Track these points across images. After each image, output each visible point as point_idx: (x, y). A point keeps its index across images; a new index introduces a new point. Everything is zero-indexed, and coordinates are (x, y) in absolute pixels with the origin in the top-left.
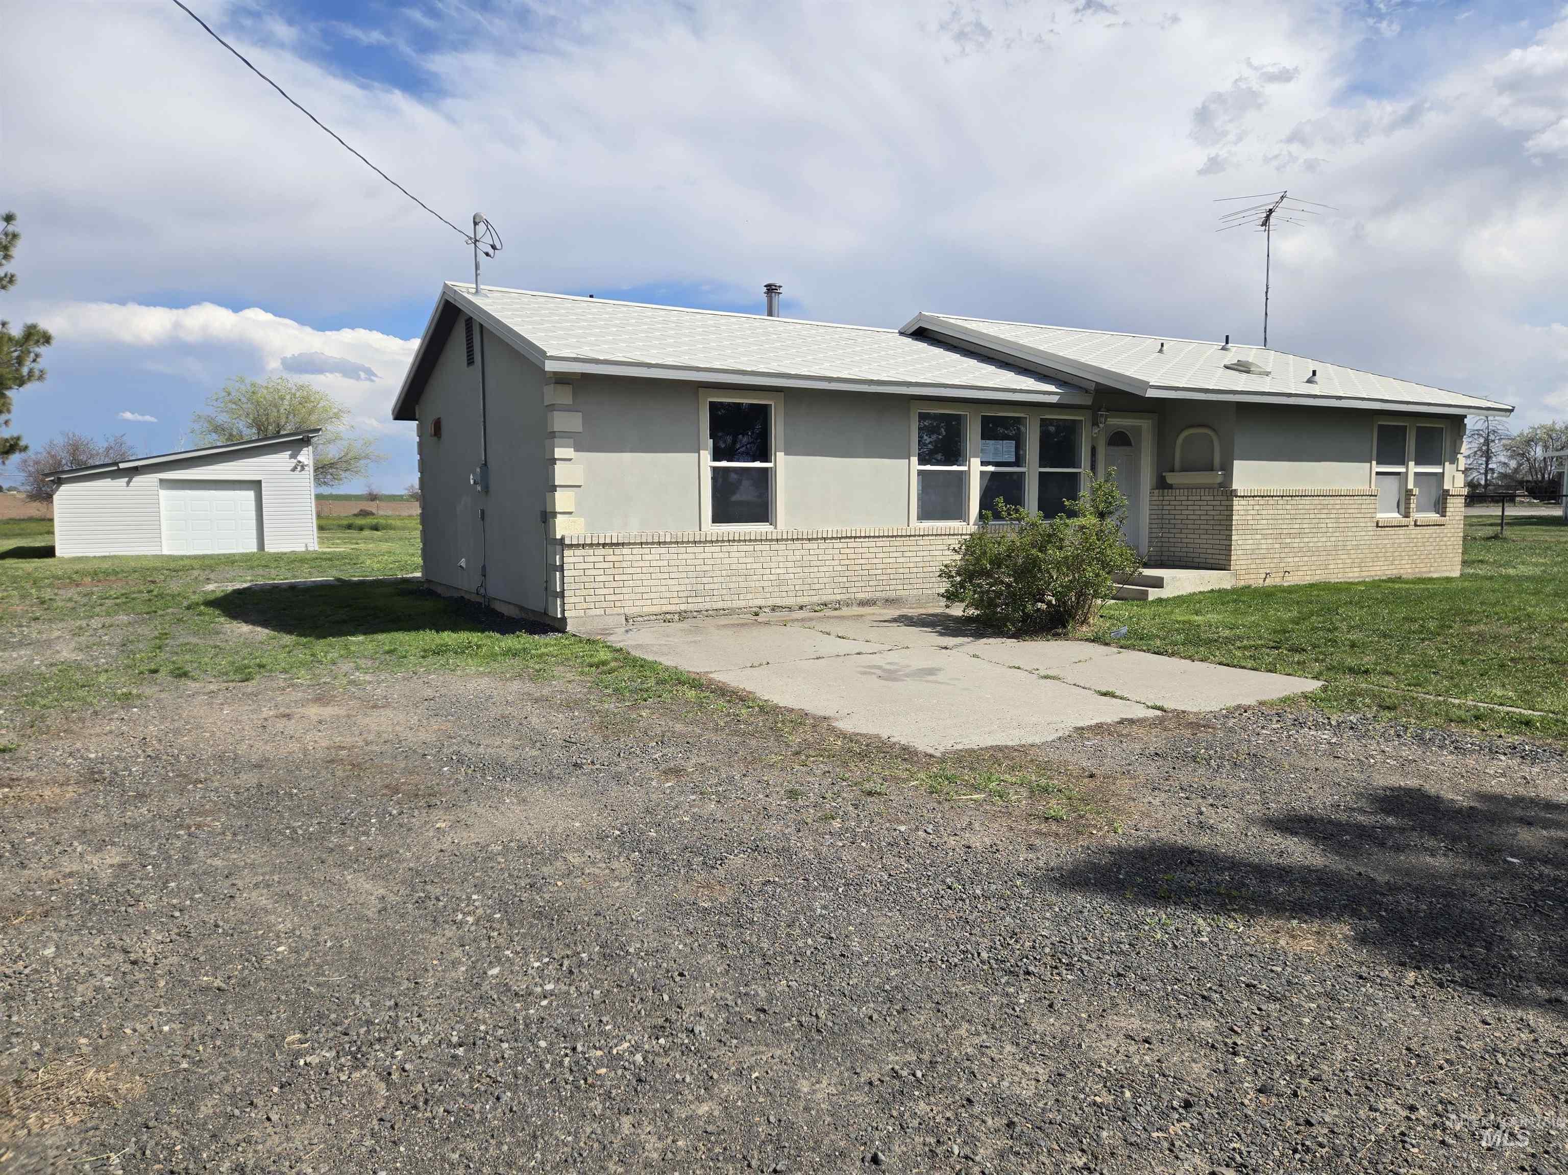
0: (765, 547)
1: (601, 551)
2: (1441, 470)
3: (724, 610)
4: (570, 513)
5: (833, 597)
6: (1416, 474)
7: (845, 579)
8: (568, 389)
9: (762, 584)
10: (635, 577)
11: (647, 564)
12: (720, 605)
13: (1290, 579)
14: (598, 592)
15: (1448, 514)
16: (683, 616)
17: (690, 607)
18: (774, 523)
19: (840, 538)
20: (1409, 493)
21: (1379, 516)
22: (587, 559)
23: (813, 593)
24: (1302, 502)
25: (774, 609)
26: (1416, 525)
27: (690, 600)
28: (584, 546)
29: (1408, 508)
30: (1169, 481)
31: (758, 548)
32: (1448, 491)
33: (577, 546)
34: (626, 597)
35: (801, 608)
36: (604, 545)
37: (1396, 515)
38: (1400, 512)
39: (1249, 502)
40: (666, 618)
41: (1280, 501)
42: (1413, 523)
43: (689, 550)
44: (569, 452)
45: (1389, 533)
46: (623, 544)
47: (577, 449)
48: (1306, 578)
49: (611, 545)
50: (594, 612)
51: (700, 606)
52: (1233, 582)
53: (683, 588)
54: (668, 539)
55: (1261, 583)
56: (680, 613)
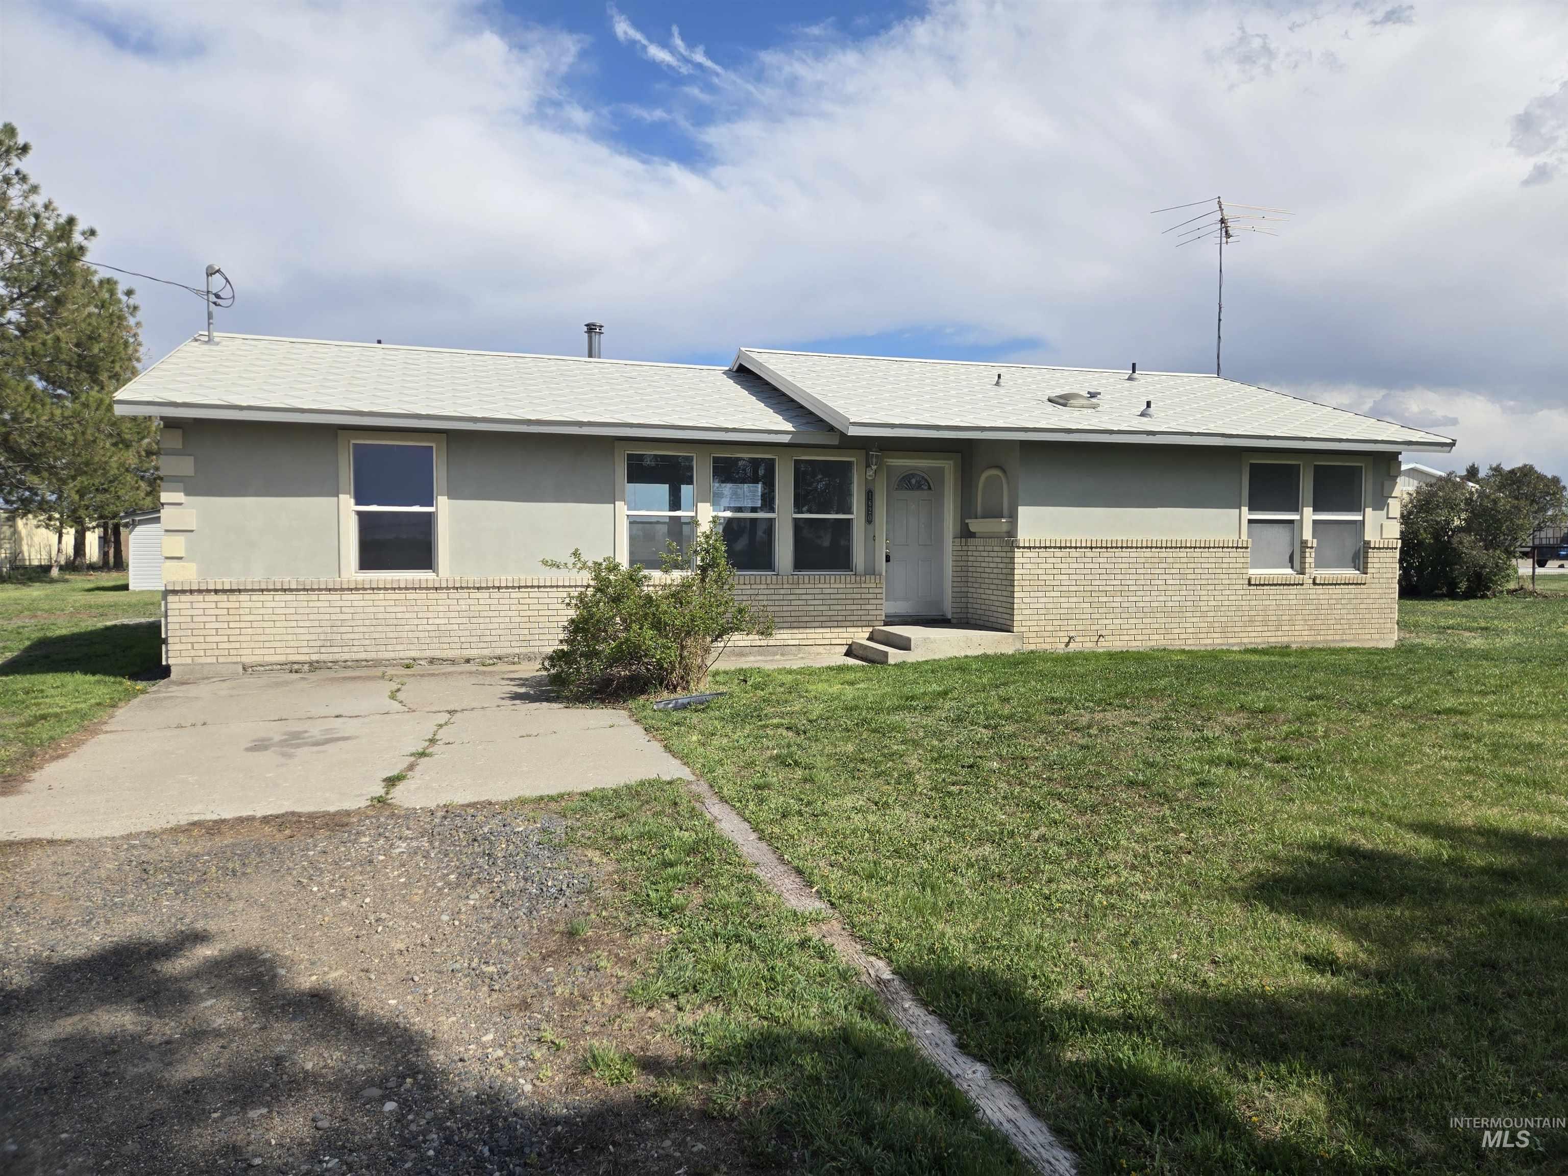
0: (422, 595)
1: (213, 597)
2: (1360, 518)
3: (367, 661)
4: (180, 558)
5: (510, 651)
6: (1315, 522)
7: (526, 631)
8: (179, 432)
9: (417, 634)
10: (255, 624)
11: (270, 611)
12: (363, 656)
13: (1104, 644)
14: (208, 639)
15: (1369, 570)
16: (314, 666)
17: (323, 657)
18: (436, 571)
19: (519, 587)
20: (1304, 545)
21: (1252, 572)
22: (195, 605)
23: (484, 645)
24: (1123, 554)
25: (432, 661)
26: (1314, 583)
27: (323, 650)
28: (191, 592)
29: (1303, 563)
30: (972, 529)
31: (409, 596)
32: (1369, 542)
34: (244, 645)
35: (468, 661)
36: (216, 591)
37: (1289, 571)
38: (1292, 567)
39: (1028, 553)
40: (293, 668)
41: (1089, 553)
42: (1311, 581)
43: (322, 597)
44: (179, 497)
45: (1271, 592)
46: (239, 591)
47: (188, 493)
48: (1134, 644)
49: (224, 591)
50: (204, 660)
51: (337, 657)
52: (1018, 645)
53: (314, 637)
54: (294, 586)
55: (1060, 648)
56: (311, 663)
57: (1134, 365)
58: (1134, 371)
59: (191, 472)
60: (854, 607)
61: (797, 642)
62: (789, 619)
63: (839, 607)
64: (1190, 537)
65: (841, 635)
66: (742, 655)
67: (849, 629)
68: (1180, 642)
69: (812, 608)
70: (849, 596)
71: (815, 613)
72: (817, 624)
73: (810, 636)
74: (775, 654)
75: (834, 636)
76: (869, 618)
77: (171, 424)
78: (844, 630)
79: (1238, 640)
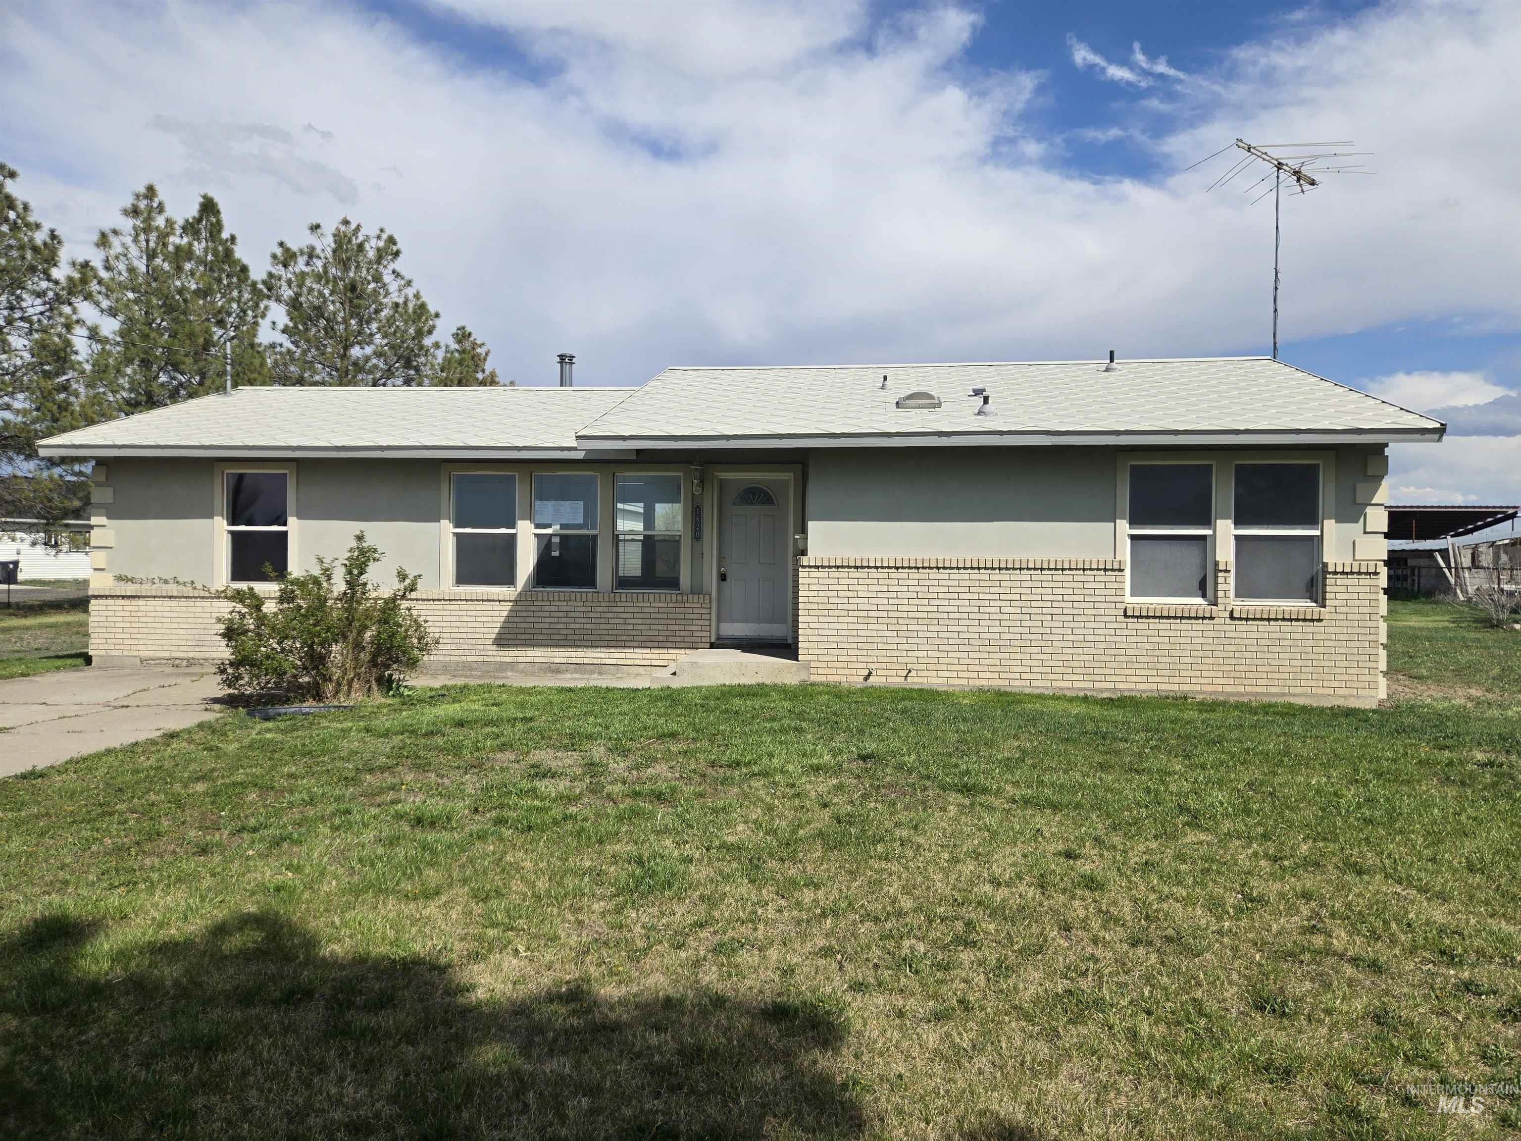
1: (120, 602)
2: (1318, 533)
4: (103, 570)
8: (104, 469)
10: (149, 625)
14: (117, 636)
15: (1328, 603)
16: (190, 662)
17: (197, 655)
21: (1132, 600)
26: (1231, 617)
27: (197, 649)
32: (1328, 565)
33: (101, 597)
34: (141, 642)
36: (123, 597)
37: (1200, 600)
38: (1204, 596)
39: (815, 573)
40: (174, 663)
41: (894, 574)
42: (1227, 614)
43: (197, 604)
44: (103, 520)
45: (1161, 627)
46: (139, 597)
47: (109, 517)
48: (957, 682)
49: (129, 597)
50: (114, 653)
51: (207, 655)
52: (803, 676)
53: (191, 638)
54: (175, 594)
55: (857, 681)
56: (188, 660)
57: (1112, 353)
58: (1112, 360)
59: (110, 500)
60: (676, 627)
61: (614, 662)
62: (607, 638)
63: (660, 627)
64: (1034, 557)
65: (662, 656)
66: (558, 671)
67: (671, 651)
68: (1023, 683)
69: (631, 627)
70: (671, 616)
71: (634, 633)
72: (635, 644)
73: (628, 656)
74: (592, 672)
75: (654, 656)
76: (693, 639)
77: (101, 462)
78: (665, 651)
79: (1111, 685)
